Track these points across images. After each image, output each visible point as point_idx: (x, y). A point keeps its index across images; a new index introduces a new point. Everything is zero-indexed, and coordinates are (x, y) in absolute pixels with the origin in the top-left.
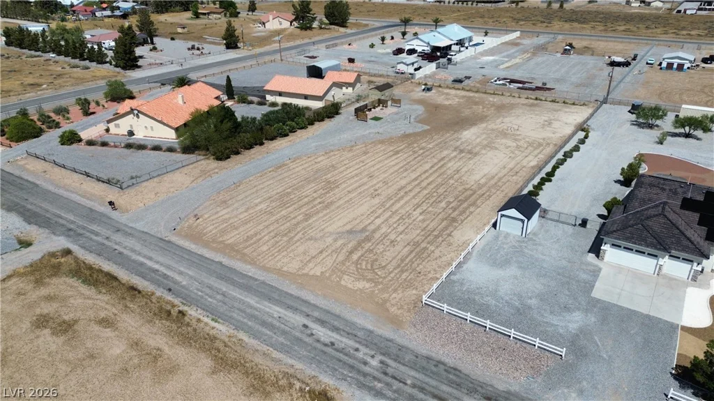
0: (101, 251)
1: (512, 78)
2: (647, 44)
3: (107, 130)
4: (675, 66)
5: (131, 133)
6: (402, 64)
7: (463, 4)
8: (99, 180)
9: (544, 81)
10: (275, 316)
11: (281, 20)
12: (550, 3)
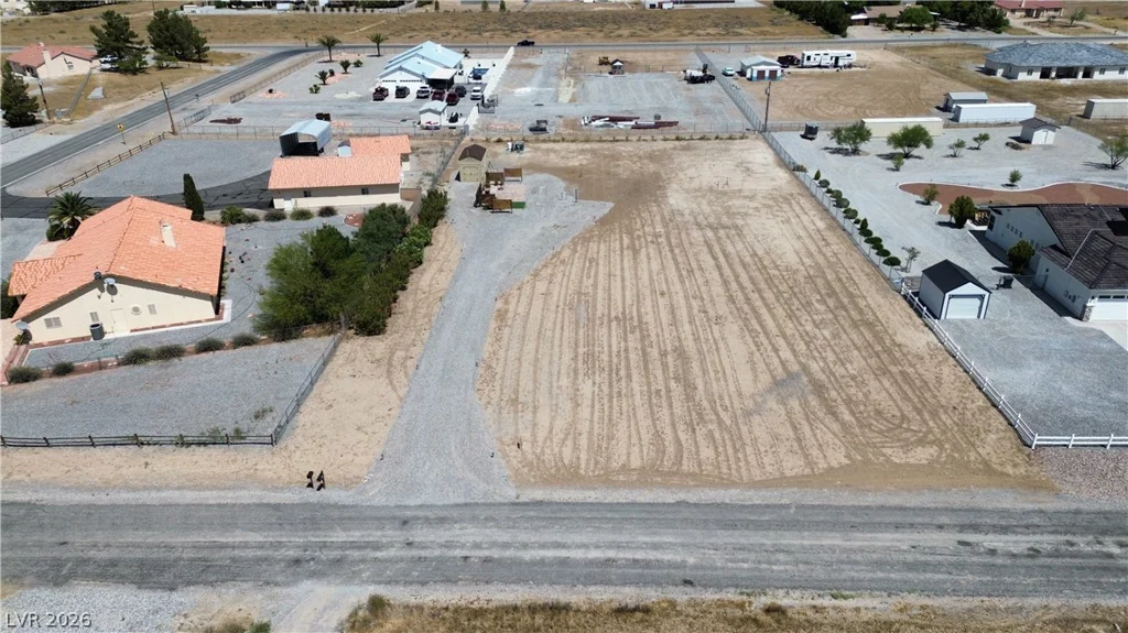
0: (445, 572)
1: (612, 115)
2: (686, 50)
3: (25, 338)
4: (767, 74)
5: (98, 331)
6: (429, 114)
7: (340, 10)
8: (182, 442)
9: (656, 112)
10: (905, 548)
11: (69, 59)
12: (485, 5)
